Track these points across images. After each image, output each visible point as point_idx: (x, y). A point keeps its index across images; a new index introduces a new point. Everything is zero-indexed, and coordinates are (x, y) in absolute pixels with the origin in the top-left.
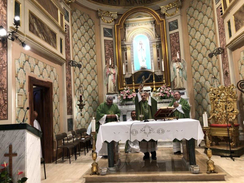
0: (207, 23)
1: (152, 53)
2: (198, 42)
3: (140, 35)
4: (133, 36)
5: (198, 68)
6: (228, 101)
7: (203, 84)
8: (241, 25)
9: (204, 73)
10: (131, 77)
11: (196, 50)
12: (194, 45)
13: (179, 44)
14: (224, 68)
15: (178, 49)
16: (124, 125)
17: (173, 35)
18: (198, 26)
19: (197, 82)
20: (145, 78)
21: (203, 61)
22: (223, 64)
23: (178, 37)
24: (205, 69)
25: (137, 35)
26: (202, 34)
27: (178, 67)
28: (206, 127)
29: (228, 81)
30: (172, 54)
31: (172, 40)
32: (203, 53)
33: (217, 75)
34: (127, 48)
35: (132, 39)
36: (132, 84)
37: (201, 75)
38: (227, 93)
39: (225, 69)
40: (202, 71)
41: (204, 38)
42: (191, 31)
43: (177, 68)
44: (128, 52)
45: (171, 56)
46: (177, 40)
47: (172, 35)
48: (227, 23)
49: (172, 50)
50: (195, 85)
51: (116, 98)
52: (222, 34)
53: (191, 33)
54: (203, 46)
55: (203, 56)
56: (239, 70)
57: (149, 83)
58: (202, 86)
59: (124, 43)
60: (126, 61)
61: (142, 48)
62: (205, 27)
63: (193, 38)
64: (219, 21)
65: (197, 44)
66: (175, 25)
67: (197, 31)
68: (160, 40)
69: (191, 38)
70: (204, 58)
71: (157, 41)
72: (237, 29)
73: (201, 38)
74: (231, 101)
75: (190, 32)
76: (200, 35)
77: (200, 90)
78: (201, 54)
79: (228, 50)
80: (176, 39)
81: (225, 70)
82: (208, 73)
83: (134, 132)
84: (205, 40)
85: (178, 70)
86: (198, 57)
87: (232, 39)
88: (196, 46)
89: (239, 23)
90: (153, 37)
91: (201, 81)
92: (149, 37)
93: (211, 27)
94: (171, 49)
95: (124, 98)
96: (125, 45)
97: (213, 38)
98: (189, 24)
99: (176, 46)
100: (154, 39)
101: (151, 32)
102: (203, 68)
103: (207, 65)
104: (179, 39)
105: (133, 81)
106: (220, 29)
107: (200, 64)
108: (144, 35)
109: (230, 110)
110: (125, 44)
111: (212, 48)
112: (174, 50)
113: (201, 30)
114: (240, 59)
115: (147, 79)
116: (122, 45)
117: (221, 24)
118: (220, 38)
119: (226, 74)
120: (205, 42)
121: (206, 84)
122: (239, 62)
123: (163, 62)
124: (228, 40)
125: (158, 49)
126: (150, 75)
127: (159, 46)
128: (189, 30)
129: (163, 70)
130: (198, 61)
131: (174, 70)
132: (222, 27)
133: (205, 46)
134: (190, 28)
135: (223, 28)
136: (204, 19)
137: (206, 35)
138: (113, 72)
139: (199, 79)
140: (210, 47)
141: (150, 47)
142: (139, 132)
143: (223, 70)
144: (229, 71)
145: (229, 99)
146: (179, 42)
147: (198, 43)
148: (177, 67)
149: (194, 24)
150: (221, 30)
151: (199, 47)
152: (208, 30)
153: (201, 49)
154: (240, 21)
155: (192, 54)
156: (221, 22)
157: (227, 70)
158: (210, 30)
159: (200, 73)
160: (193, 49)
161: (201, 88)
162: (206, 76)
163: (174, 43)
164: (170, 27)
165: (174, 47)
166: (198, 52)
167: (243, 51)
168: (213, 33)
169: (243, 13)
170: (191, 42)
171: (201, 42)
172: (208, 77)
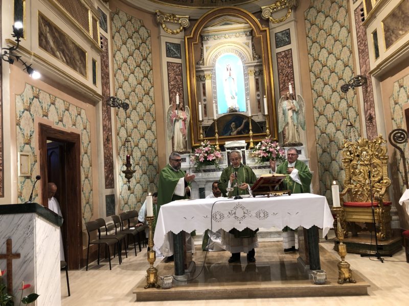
0: (339, 34)
1: (247, 85)
2: (324, 66)
3: (226, 54)
4: (216, 56)
5: (324, 109)
6: (373, 163)
7: (333, 136)
8: (395, 38)
9: (334, 117)
10: (213, 125)
11: (321, 79)
12: (317, 72)
13: (293, 70)
14: (366, 110)
15: (291, 78)
16: (201, 205)
17: (283, 54)
18: (323, 39)
19: (322, 133)
20: (236, 127)
21: (332, 97)
22: (365, 103)
23: (290, 57)
24: (336, 110)
25: (223, 55)
26: (330, 54)
27: (291, 109)
28: (337, 208)
29: (374, 131)
30: (281, 86)
31: (281, 64)
32: (333, 84)
33: (355, 121)
34: (206, 76)
35: (214, 61)
36: (214, 136)
37: (329, 122)
38: (372, 151)
39: (369, 111)
40: (331, 114)
41: (334, 59)
42: (313, 48)
43: (288, 110)
44: (208, 83)
45: (280, 89)
46: (289, 63)
47: (281, 54)
48: (372, 35)
50: (319, 138)
51: (188, 159)
52: (363, 52)
53: (313, 52)
54: (332, 72)
55: (333, 90)
56: (391, 112)
57: (242, 134)
58: (330, 139)
59: (200, 68)
60: (205, 98)
61: (230, 76)
62: (336, 41)
63: (315, 60)
64: (359, 32)
65: (322, 69)
66: (286, 38)
67: (322, 48)
68: (261, 63)
69: (312, 60)
70: (334, 93)
71: (255, 64)
72: (388, 45)
73: (329, 59)
74: (378, 165)
75: (310, 49)
76: (327, 55)
77: (327, 147)
78: (329, 85)
79: (373, 80)
80: (287, 62)
81: (368, 114)
82: (341, 118)
83: (218, 217)
84: (336, 63)
85: (290, 113)
86: (324, 91)
87: (380, 60)
88: (321, 72)
89: (392, 34)
90: (249, 57)
91: (328, 131)
92: (242, 59)
93: (345, 40)
94: (279, 78)
95: (201, 160)
96: (203, 71)
97: (348, 59)
98: (310, 36)
99: (287, 73)
100: (250, 61)
101: (246, 49)
102: (332, 110)
103: (339, 105)
104: (292, 61)
105: (216, 131)
106: (360, 45)
107: (327, 103)
108: (233, 54)
109: (377, 179)
110: (202, 69)
111: (348, 76)
112: (284, 80)
113: (329, 46)
114: (393, 95)
115: (240, 128)
116: (197, 72)
117: (362, 36)
118: (360, 59)
119: (369, 119)
120: (335, 66)
121: (336, 136)
122: (391, 98)
123: (265, 100)
124: (373, 64)
125: (258, 78)
126: (244, 121)
127: (259, 73)
128: (309, 46)
129: (266, 113)
130: (323, 97)
131: (284, 114)
132: (364, 42)
133: (336, 73)
134: (310, 43)
135: (365, 43)
136: (333, 28)
137: (337, 55)
138: (182, 117)
139: (326, 128)
140: (344, 74)
141: (244, 74)
142: (226, 216)
143: (366, 112)
144: (375, 115)
145: (375, 161)
146: (292, 67)
147: (324, 68)
148: (289, 107)
149: (317, 36)
150: (362, 45)
151: (325, 74)
152: (341, 46)
153: (329, 78)
154: (393, 32)
155: (313, 86)
156: (362, 32)
157: (371, 112)
158: (343, 47)
159: (327, 118)
160: (316, 79)
161: (329, 142)
162: (337, 122)
163: (285, 68)
164: (277, 40)
165: (283, 75)
166: (324, 83)
167: (398, 81)
168: (349, 52)
169: (398, 18)
170: (312, 66)
171: (328, 66)
172: (341, 125)
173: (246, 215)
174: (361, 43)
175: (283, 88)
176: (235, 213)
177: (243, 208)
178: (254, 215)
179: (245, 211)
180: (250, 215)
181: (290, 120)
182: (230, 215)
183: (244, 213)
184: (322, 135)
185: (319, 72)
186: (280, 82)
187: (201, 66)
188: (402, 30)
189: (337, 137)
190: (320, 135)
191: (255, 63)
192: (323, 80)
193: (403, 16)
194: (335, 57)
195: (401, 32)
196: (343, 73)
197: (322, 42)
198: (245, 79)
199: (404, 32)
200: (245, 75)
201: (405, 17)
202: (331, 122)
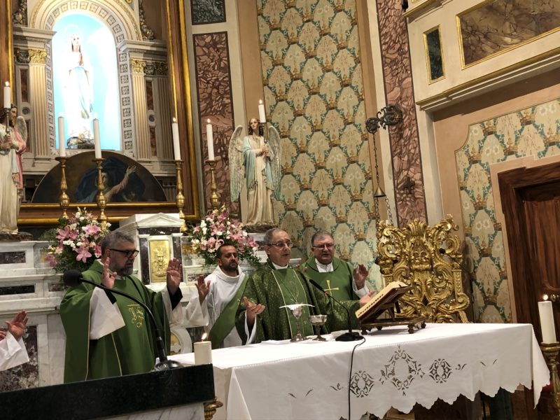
0: (330, 23)
1: (125, 91)
2: (294, 79)
3: (79, 11)
4: (56, 12)
5: (293, 163)
6: (436, 268)
7: (311, 216)
8: (492, 47)
9: (315, 181)
11: (288, 103)
12: (280, 87)
13: (229, 76)
14: (396, 169)
15: (226, 93)
17: (208, 39)
18: (295, 27)
19: (288, 209)
20: (110, 184)
21: (312, 142)
22: (396, 158)
23: (223, 49)
24: (318, 167)
25: (70, 12)
26: (309, 56)
27: (261, 154)
28: (551, 345)
30: (203, 105)
31: (204, 58)
32: (314, 114)
33: (362, 189)
34: (30, 53)
35: (51, 21)
37: (303, 188)
39: (405, 173)
40: (308, 172)
41: (319, 68)
42: (271, 38)
43: (257, 156)
44: (36, 71)
45: (200, 112)
46: (221, 60)
47: (204, 39)
48: (425, 36)
49: (201, 91)
50: (280, 220)
52: (397, 63)
53: (271, 46)
54: (312, 93)
55: (313, 127)
56: (459, 178)
58: (304, 222)
59: (20, 30)
60: (25, 105)
62: (323, 34)
63: (275, 64)
64: (385, 26)
65: (290, 85)
66: (216, 8)
67: (291, 43)
68: (161, 50)
69: (269, 63)
70: (316, 134)
71: (149, 48)
72: (471, 56)
73: (307, 67)
74: (445, 270)
75: (266, 40)
76: (302, 58)
77: (299, 237)
78: (306, 118)
80: (217, 58)
81: (402, 177)
82: (330, 182)
84: (322, 77)
86: (295, 127)
87: (441, 86)
88: (287, 90)
89: (483, 39)
90: (133, 31)
91: (301, 206)
92: (114, 31)
93: (345, 37)
94: (198, 88)
96: (24, 39)
97: (351, 73)
98: (264, 15)
99: (217, 80)
100: (135, 40)
101: (127, 11)
102: (312, 166)
103: (326, 157)
104: (228, 56)
105: (64, 185)
106: (387, 50)
107: (300, 151)
108: (94, 17)
109: (443, 297)
110: (25, 34)
111: (348, 106)
112: (210, 94)
113: (307, 42)
114: (465, 146)
115: (117, 188)
116: (16, 38)
117: (394, 36)
118: (384, 77)
119: (404, 188)
120: (320, 82)
121: (320, 215)
122: (462, 153)
124: (425, 88)
125: (150, 79)
126: (129, 172)
127: (158, 68)
128: (262, 34)
130: (291, 140)
132: (397, 46)
133: (321, 96)
134: (265, 29)
135: (400, 48)
136: (317, 9)
137: (324, 62)
139: (296, 199)
140: (341, 100)
141: (119, 67)
142: (376, 380)
143: (396, 175)
144: (422, 179)
145: (439, 263)
146: (227, 69)
147: (295, 82)
149: (281, 19)
150: (391, 51)
151: (298, 94)
152: (334, 47)
153: (305, 104)
154: (485, 36)
155: (271, 116)
156: (394, 28)
157: (411, 174)
158: (340, 48)
159: (299, 181)
160: (277, 101)
161: (302, 228)
162: (320, 190)
163: (211, 69)
164: (195, 8)
165: (208, 83)
166: (295, 112)
167: (482, 123)
168: (353, 59)
169: (504, 14)
170: (268, 75)
171: (304, 79)
172: (329, 195)
173: (413, 373)
174: (389, 46)
175: (206, 109)
176: (393, 373)
177: (407, 358)
178: (428, 372)
179: (411, 364)
180: (420, 373)
181: (260, 179)
182: (383, 379)
183: (411, 370)
184: (288, 213)
185: (284, 90)
186: (201, 96)
187: (23, 27)
188: (510, 35)
189: (321, 219)
190: (284, 214)
191: (148, 45)
192: (293, 107)
193: (516, 13)
194: (322, 64)
195: (508, 40)
196: (337, 97)
197: (292, 31)
198: (120, 78)
199: (516, 41)
200: (121, 68)
201: (520, 15)
202: (307, 189)
